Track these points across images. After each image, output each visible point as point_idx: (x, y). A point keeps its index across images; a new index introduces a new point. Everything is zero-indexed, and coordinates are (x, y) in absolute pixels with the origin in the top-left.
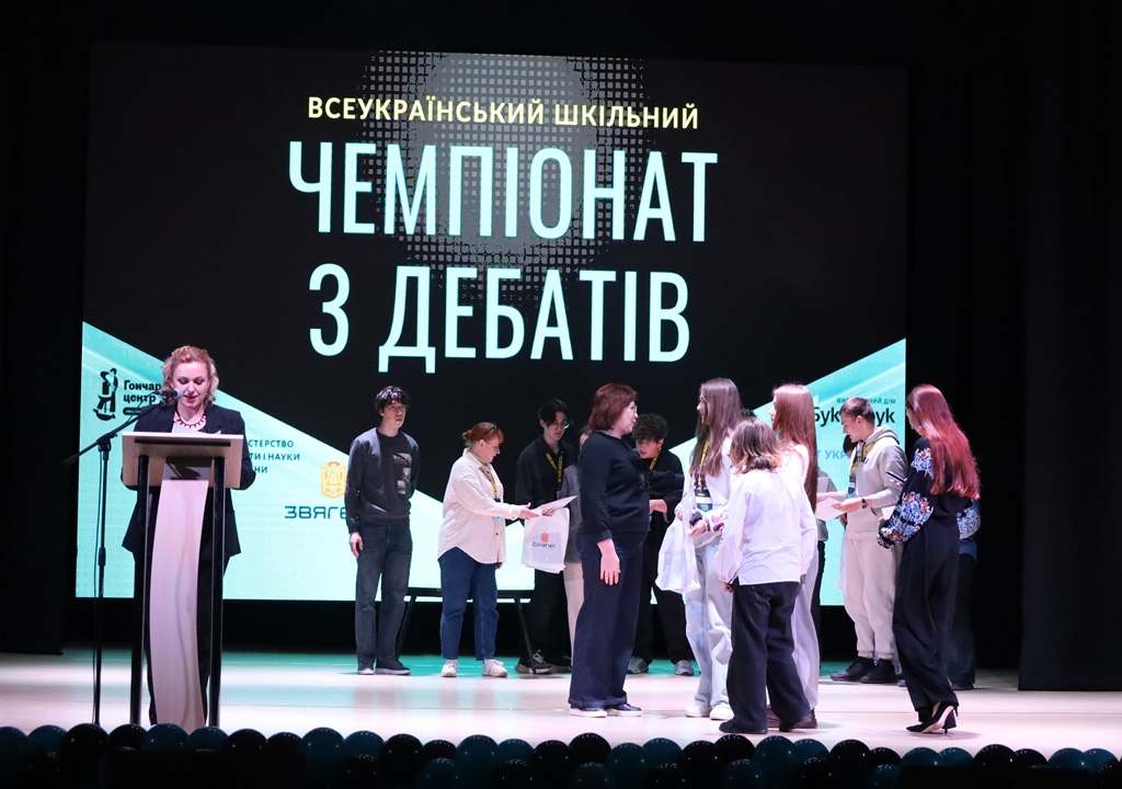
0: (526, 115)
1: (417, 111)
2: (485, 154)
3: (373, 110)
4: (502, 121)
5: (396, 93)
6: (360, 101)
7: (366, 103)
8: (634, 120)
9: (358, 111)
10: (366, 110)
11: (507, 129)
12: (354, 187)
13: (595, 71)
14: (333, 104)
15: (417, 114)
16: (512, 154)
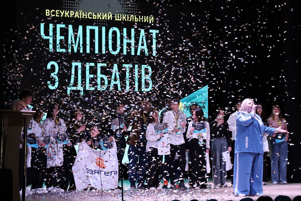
0: (107, 17)
1: (77, 15)
2: (96, 28)
3: (64, 14)
4: (101, 19)
5: (71, 9)
6: (61, 11)
7: (62, 12)
8: (136, 20)
9: (60, 14)
10: (62, 14)
11: (102, 21)
12: (59, 37)
13: (126, 4)
14: (53, 12)
15: (77, 16)
16: (104, 29)
